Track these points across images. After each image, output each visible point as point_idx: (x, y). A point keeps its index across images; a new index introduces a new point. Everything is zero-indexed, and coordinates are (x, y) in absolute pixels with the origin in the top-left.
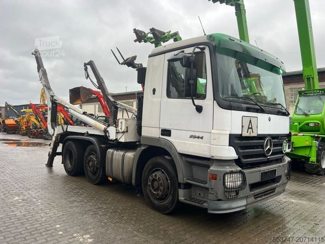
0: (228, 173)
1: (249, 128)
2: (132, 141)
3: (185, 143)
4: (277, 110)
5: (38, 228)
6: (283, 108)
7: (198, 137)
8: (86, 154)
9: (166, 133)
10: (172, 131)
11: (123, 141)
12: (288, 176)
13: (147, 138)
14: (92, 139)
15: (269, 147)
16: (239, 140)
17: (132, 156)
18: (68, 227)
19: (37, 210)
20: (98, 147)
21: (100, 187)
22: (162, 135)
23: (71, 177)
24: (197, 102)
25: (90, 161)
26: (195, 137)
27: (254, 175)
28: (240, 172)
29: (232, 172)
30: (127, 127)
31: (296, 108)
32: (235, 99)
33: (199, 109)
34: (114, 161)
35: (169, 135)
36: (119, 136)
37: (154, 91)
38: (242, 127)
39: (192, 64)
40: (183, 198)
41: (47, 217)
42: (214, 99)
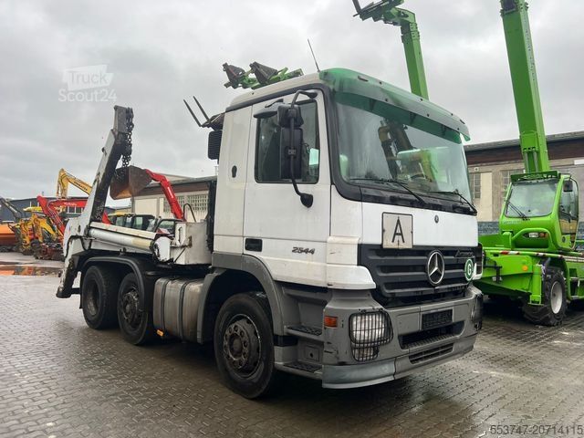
0: (356, 315)
1: (396, 234)
2: (199, 262)
3: (284, 263)
4: (451, 204)
5: (12, 428)
6: (463, 200)
7: (306, 251)
8: (121, 290)
9: (252, 245)
10: (264, 241)
11: (183, 263)
12: (479, 324)
13: (223, 256)
14: (131, 262)
15: (436, 269)
16: (378, 255)
17: (199, 291)
18: (68, 426)
19: (18, 394)
20: (140, 276)
21: (144, 349)
22: (247, 249)
23: (95, 331)
24: (303, 188)
25: (127, 302)
26: (302, 251)
27: (409, 319)
28: (380, 312)
29: (364, 313)
30: (190, 238)
31: (507, 205)
32: (370, 182)
33: (307, 201)
34: (167, 300)
35: (259, 249)
36: (176, 253)
37: (234, 170)
38: (383, 231)
39: (293, 120)
40: (281, 363)
41: (33, 406)
42: (332, 183)
